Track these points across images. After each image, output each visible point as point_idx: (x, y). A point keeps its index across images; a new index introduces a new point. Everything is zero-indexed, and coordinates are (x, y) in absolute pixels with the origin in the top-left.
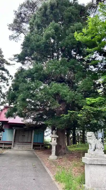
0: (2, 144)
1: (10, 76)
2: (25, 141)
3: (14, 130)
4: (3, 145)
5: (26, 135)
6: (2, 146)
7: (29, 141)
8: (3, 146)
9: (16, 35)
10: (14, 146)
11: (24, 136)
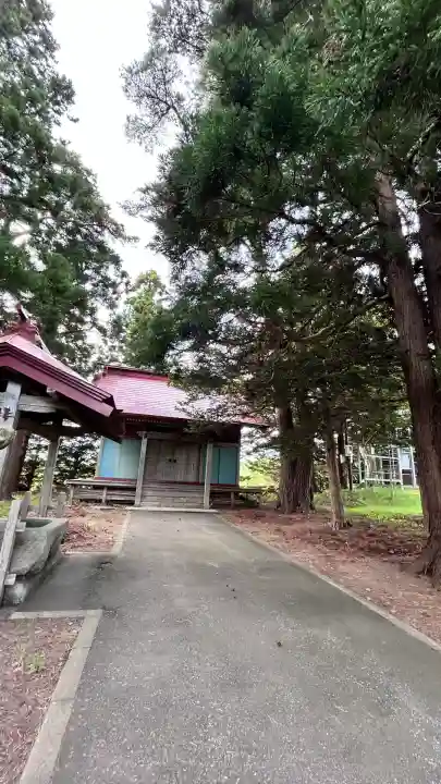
0: (101, 488)
1: (124, 275)
2: (179, 478)
3: (145, 441)
4: (105, 492)
5: (181, 457)
6: (98, 497)
7: (191, 478)
8: (104, 495)
9: (147, 121)
10: (143, 496)
11: (175, 461)
